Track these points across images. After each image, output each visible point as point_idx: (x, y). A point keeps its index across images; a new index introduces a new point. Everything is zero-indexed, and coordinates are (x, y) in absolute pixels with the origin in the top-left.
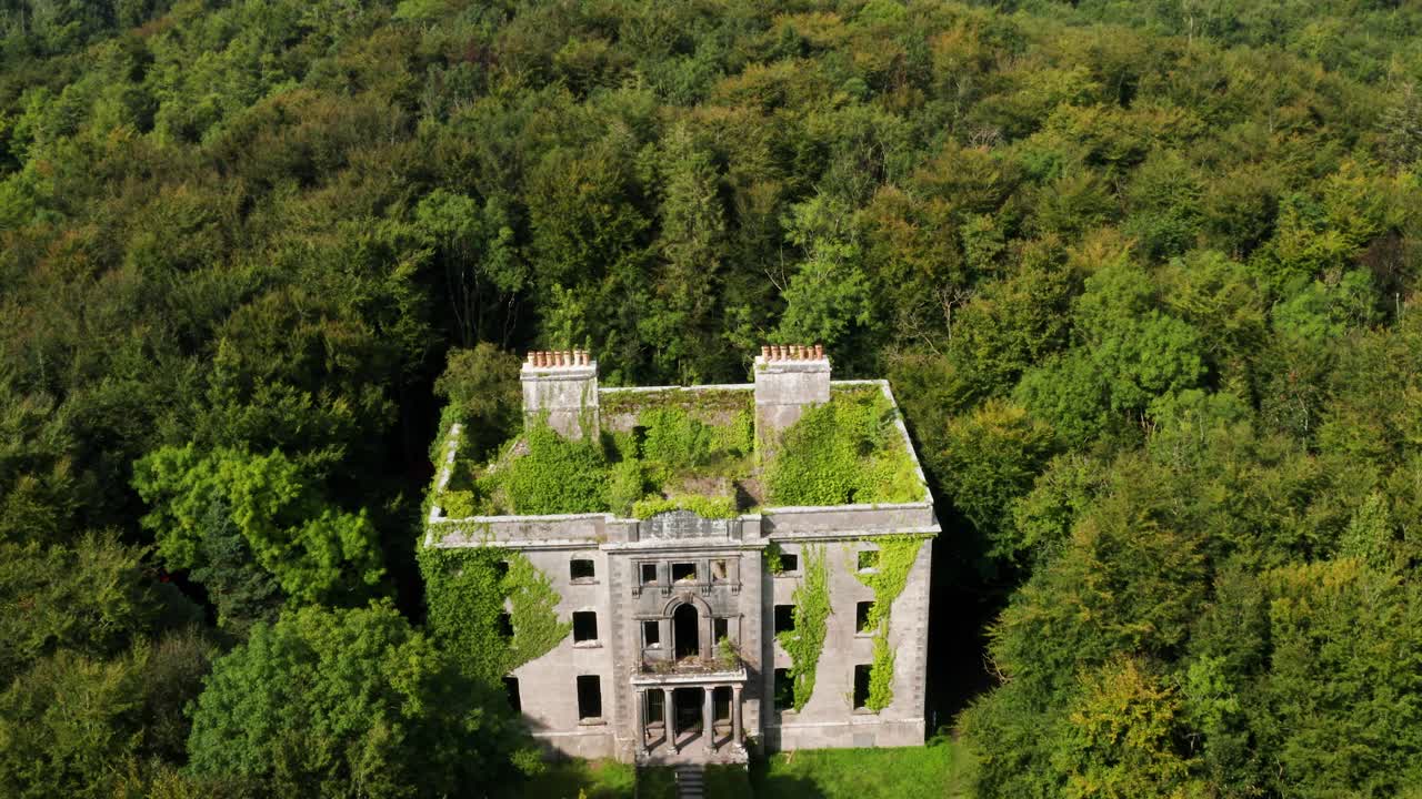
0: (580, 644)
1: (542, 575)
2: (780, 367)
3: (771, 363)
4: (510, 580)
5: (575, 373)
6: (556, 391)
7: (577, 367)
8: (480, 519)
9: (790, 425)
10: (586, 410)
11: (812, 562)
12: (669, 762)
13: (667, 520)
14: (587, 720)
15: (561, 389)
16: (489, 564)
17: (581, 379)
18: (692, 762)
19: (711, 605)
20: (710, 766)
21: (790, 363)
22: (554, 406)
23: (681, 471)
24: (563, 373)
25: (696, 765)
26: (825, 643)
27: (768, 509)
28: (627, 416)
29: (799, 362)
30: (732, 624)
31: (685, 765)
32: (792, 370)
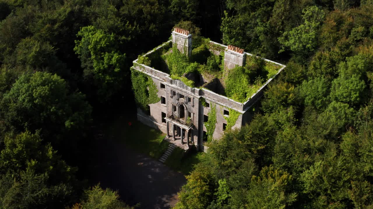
0: (162, 104)
1: (155, 84)
2: (230, 52)
3: (229, 50)
4: (148, 83)
5: (184, 36)
6: (179, 39)
7: (184, 35)
8: (143, 65)
9: (232, 68)
10: (185, 47)
11: (213, 107)
12: (171, 142)
13: (178, 82)
14: (163, 123)
15: (180, 39)
16: (143, 76)
17: (184, 38)
18: (175, 144)
19: (187, 107)
20: (179, 147)
21: (234, 52)
22: (178, 43)
23: (206, 71)
24: (181, 35)
25: (176, 146)
26: (215, 130)
27: (204, 89)
28: (218, 51)
29: (236, 52)
30: (192, 114)
31: (174, 144)
32: (233, 54)
